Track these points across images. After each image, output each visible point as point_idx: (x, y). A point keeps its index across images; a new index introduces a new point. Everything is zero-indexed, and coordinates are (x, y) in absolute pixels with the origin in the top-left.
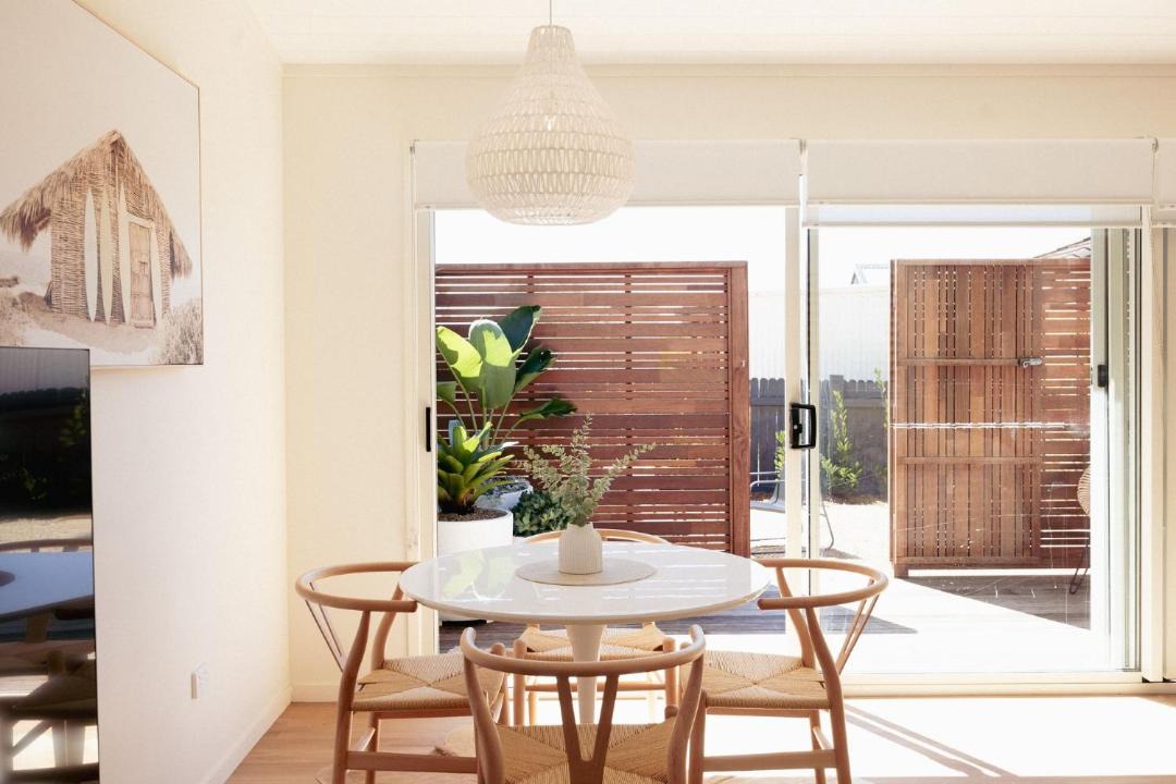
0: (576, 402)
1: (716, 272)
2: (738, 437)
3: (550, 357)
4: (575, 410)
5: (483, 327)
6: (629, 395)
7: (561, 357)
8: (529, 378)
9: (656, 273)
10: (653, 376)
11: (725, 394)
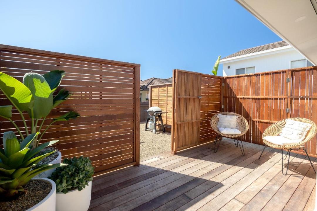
0: (79, 112)
1: (131, 67)
2: (137, 120)
3: (68, 94)
4: (79, 115)
5: (32, 76)
6: (101, 108)
7: (73, 94)
8: (58, 102)
9: (112, 65)
10: (110, 101)
11: (133, 107)
